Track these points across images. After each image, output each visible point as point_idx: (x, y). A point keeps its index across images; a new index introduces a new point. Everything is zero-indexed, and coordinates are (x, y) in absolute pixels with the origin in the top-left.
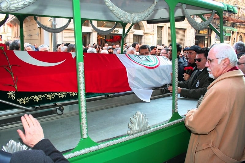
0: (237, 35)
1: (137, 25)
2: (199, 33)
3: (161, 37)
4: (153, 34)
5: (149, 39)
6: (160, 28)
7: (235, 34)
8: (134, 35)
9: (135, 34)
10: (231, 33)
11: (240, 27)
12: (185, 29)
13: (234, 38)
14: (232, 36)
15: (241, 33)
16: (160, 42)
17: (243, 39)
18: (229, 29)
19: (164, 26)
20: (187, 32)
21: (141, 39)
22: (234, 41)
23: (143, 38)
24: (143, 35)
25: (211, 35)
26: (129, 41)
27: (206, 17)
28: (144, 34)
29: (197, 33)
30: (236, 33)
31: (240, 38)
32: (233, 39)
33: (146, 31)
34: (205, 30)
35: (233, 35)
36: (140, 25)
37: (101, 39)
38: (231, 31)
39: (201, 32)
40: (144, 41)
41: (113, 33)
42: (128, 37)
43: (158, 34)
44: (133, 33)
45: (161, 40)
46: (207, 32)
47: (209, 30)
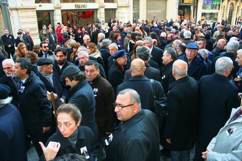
0: (228, 3)
2: (183, 2)
3: (139, 10)
4: (129, 7)
5: (124, 13)
8: (106, 10)
9: (106, 7)
10: (220, 0)
13: (224, 6)
14: (222, 4)
16: (136, 16)
17: (235, 7)
20: (169, 2)
21: (115, 13)
22: (224, 9)
23: (117, 11)
24: (117, 9)
25: (197, 4)
26: (100, 16)
28: (117, 7)
29: (181, 2)
30: (227, 1)
31: (231, 6)
32: (223, 7)
33: (120, 4)
35: (224, 3)
39: (186, 1)
40: (118, 15)
41: (80, 8)
42: (99, 12)
43: (134, 6)
44: (104, 7)
45: (138, 13)
46: (193, 1)
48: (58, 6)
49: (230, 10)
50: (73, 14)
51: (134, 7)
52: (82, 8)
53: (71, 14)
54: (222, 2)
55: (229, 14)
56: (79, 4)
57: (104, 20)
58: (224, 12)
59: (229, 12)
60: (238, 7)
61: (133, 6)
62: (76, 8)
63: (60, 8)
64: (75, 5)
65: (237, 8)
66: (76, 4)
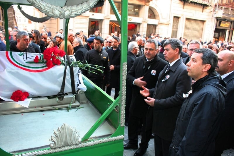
1: (152, 14)
2: (219, 25)
3: (177, 28)
4: (169, 24)
6: (177, 19)
8: (148, 24)
12: (204, 21)
16: (175, 33)
19: (180, 17)
20: (206, 23)
21: (155, 28)
23: (157, 27)
24: (157, 25)
26: (143, 30)
27: (230, 9)
28: (159, 23)
29: (218, 25)
33: (162, 21)
34: (227, 23)
36: (155, 14)
37: (116, 26)
39: (222, 25)
40: (159, 31)
42: (141, 26)
44: (147, 22)
45: (177, 31)
46: (229, 25)
47: (231, 23)
48: (108, 16)
51: (173, 25)
53: (115, 25)
57: (146, 34)
61: (173, 24)
63: (109, 18)
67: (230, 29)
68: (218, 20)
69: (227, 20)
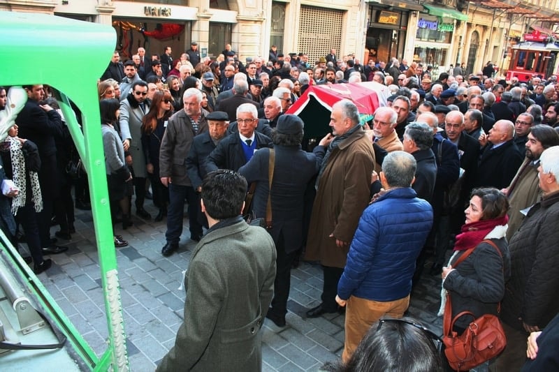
0: (468, 30)
2: (377, 20)
3: (283, 30)
4: (262, 21)
5: (252, 35)
6: (280, 8)
7: (464, 27)
8: (212, 24)
9: (213, 19)
10: (453, 24)
11: (474, 12)
12: (343, 12)
13: (461, 37)
14: (456, 32)
15: (477, 25)
16: (278, 41)
17: (480, 40)
18: (448, 15)
19: (289, 3)
20: (347, 17)
21: (231, 32)
22: (460, 44)
23: (235, 30)
24: (235, 24)
25: (406, 27)
26: (199, 38)
28: (238, 20)
29: (373, 20)
30: (466, 26)
31: (474, 38)
32: (458, 38)
33: (244, 14)
34: (393, 15)
35: (459, 30)
38: (453, 19)
39: (383, 19)
40: (238, 38)
41: (154, 17)
42: (196, 27)
43: (274, 21)
44: (208, 18)
45: (282, 37)
46: (397, 20)
47: (401, 14)
48: (106, 6)
49: (471, 45)
50: (134, 28)
51: (273, 23)
52: (159, 15)
53: (130, 27)
54: (457, 28)
55: (470, 55)
56: (152, 6)
57: (207, 47)
58: (459, 49)
59: (470, 49)
60: (487, 40)
61: (272, 21)
62: (147, 15)
63: (111, 12)
64: (145, 8)
65: (485, 44)
66: (148, 5)
67: (398, 27)
68: (374, 8)
69: (391, 9)
